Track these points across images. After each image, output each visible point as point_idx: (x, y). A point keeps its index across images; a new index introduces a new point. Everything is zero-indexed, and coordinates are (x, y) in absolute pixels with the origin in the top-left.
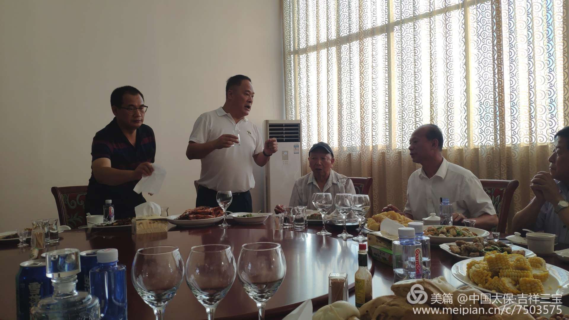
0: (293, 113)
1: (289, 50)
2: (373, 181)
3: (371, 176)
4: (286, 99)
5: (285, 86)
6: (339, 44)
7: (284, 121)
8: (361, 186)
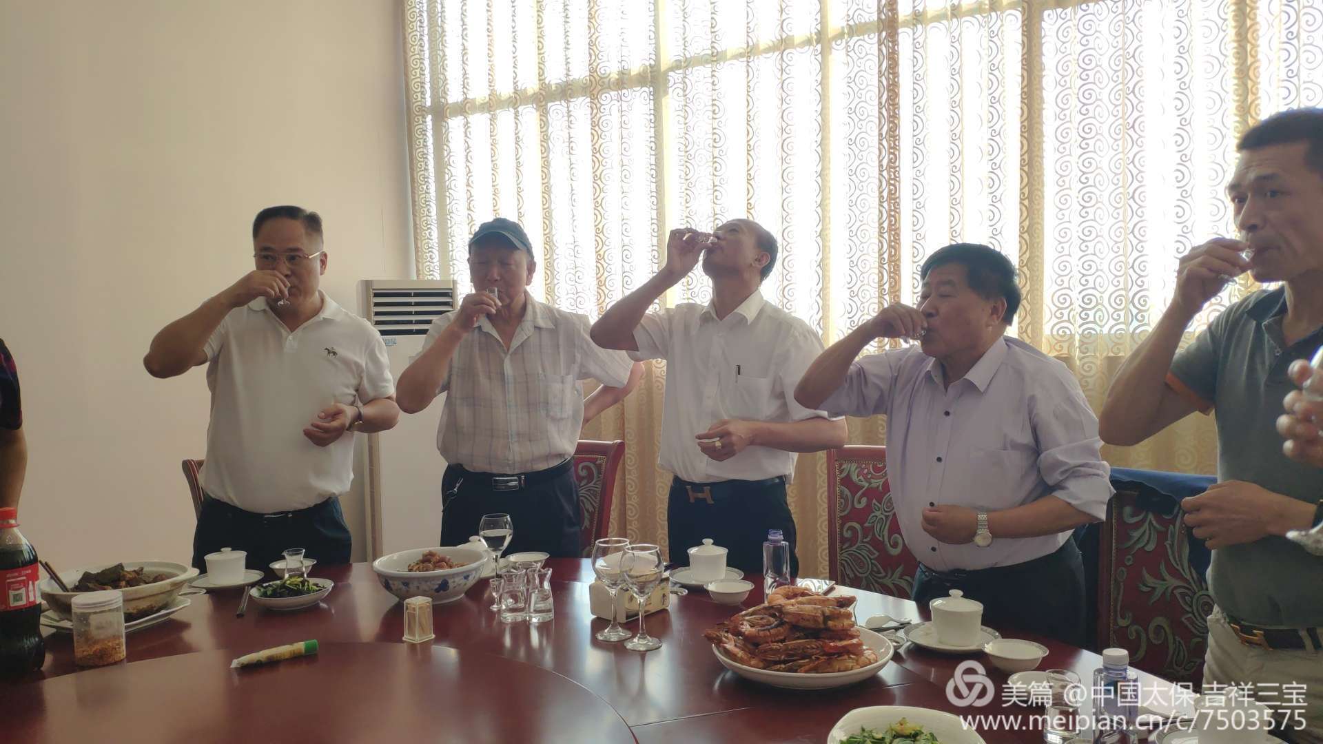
0: (434, 261)
1: (419, 103)
2: (627, 450)
3: (623, 437)
4: (415, 224)
5: (413, 192)
6: (544, 103)
7: (413, 280)
8: (599, 462)
